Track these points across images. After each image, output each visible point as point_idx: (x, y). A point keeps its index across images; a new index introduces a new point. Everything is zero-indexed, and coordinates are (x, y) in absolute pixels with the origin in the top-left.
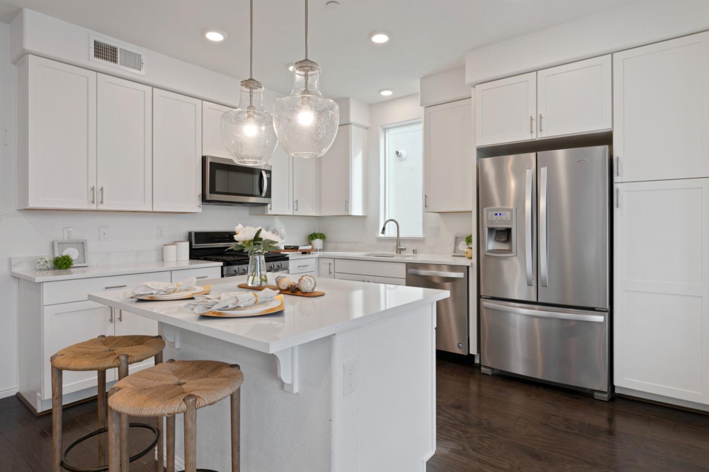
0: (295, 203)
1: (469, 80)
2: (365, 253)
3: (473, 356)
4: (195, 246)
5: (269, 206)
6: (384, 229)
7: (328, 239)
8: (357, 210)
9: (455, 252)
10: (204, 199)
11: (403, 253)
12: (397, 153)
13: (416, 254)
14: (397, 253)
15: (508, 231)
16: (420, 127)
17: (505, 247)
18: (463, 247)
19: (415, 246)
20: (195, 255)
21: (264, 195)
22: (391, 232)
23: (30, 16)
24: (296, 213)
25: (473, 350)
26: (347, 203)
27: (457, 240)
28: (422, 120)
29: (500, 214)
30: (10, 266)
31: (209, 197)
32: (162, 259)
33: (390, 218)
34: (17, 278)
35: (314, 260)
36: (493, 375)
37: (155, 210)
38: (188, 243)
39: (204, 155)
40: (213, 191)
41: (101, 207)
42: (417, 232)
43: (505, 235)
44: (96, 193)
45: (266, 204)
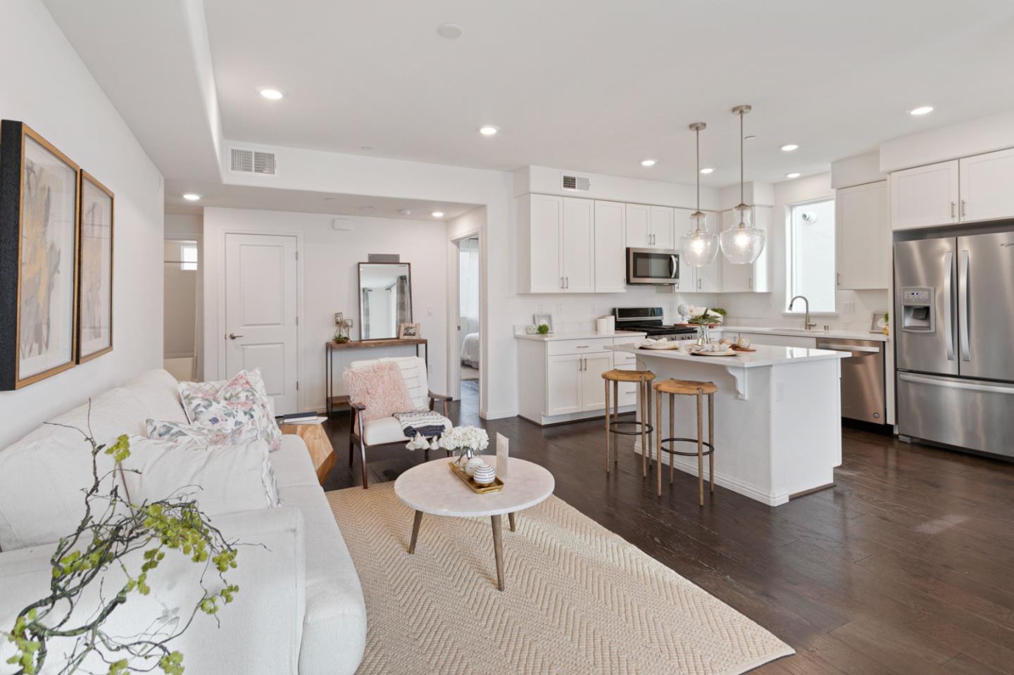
0: (699, 282)
1: (883, 167)
2: (771, 328)
3: (891, 427)
4: (619, 319)
5: (676, 286)
6: (791, 306)
7: (728, 315)
8: (761, 286)
9: (872, 328)
10: (628, 282)
11: (813, 329)
12: (804, 216)
13: (828, 329)
14: (806, 328)
15: (927, 309)
16: (832, 203)
17: (923, 324)
18: (881, 323)
19: (826, 323)
20: (620, 326)
21: (673, 276)
22: (799, 307)
23: (535, 171)
24: (699, 291)
25: (891, 420)
26: (751, 281)
27: (875, 317)
28: (835, 197)
29: (917, 294)
30: (514, 331)
31: (633, 280)
32: (596, 329)
33: (799, 295)
34: (517, 338)
35: (719, 334)
36: (912, 444)
37: (597, 291)
38: (613, 317)
39: (628, 246)
40: (635, 276)
41: (567, 291)
42: (829, 307)
43: (924, 312)
44: (564, 281)
45: (674, 284)
